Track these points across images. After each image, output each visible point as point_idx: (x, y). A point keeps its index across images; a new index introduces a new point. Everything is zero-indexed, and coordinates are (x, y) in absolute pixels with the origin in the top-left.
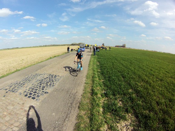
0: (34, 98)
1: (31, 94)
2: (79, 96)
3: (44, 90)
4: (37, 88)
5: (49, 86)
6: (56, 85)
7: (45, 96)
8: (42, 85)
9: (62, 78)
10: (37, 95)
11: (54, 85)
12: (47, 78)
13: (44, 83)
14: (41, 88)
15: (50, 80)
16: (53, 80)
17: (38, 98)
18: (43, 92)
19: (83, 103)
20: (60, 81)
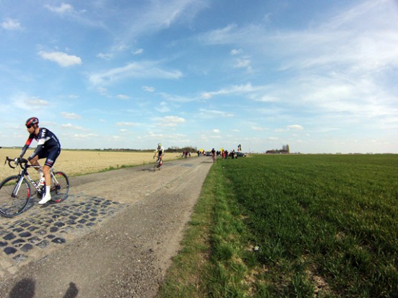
0: (10, 251)
1: (10, 236)
2: (163, 263)
3: (58, 232)
4: (40, 223)
5: (79, 224)
6: (99, 224)
7: (51, 248)
8: (57, 219)
9: (125, 208)
10: (27, 242)
11: (94, 222)
12: (83, 204)
13: (67, 215)
14: (52, 225)
15: (87, 209)
16: (96, 211)
17: (22, 253)
18: (50, 237)
19: (173, 289)
20: (115, 214)
